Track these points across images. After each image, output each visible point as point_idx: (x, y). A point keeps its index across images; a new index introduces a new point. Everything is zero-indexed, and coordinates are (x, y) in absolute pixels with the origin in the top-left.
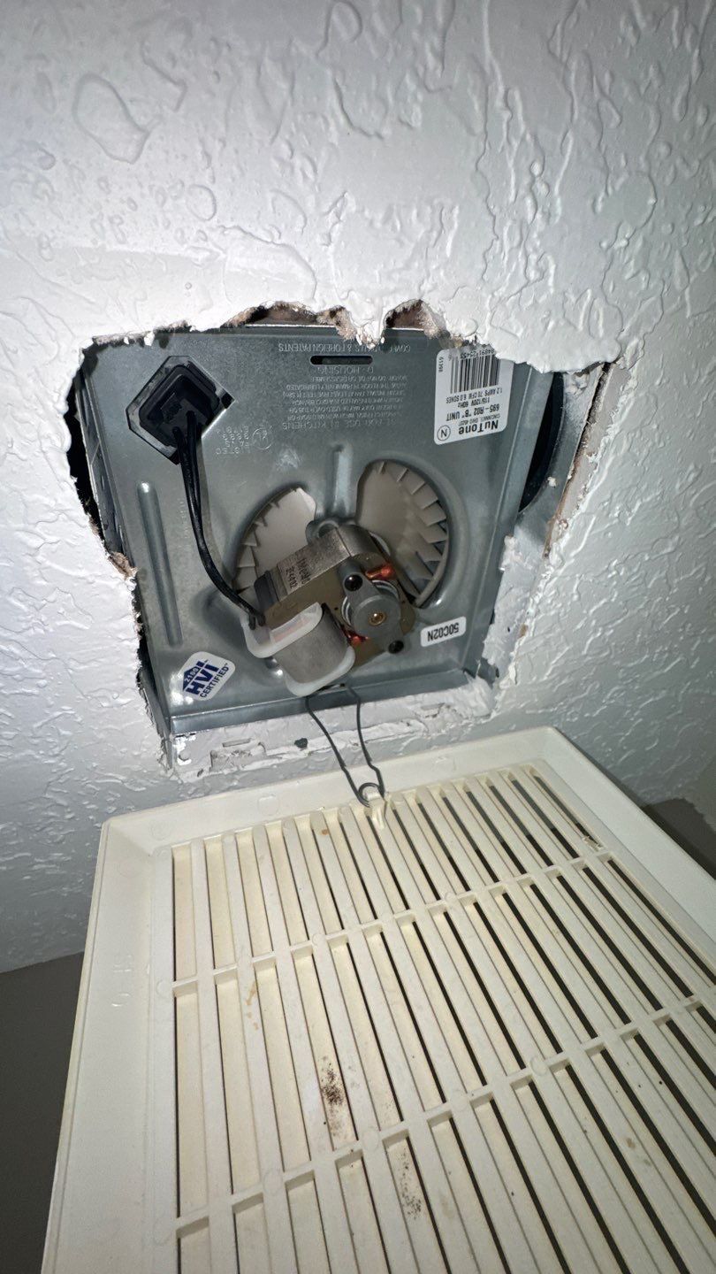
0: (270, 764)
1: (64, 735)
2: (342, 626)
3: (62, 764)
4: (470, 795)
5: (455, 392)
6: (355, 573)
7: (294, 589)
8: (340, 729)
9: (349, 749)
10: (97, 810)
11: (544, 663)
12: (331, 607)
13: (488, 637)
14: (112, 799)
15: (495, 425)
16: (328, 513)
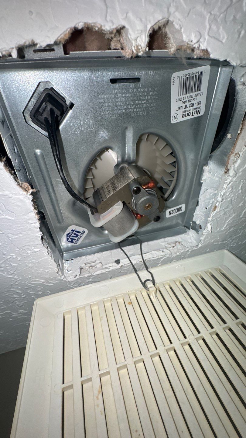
0: (104, 272)
1: (14, 266)
2: (132, 211)
3: (15, 277)
4: (193, 282)
5: (181, 95)
6: (137, 186)
7: (110, 195)
8: (133, 255)
9: (138, 263)
10: (34, 294)
11: (223, 222)
12: (127, 203)
13: (196, 212)
14: (40, 289)
15: (199, 112)
16: (123, 161)
